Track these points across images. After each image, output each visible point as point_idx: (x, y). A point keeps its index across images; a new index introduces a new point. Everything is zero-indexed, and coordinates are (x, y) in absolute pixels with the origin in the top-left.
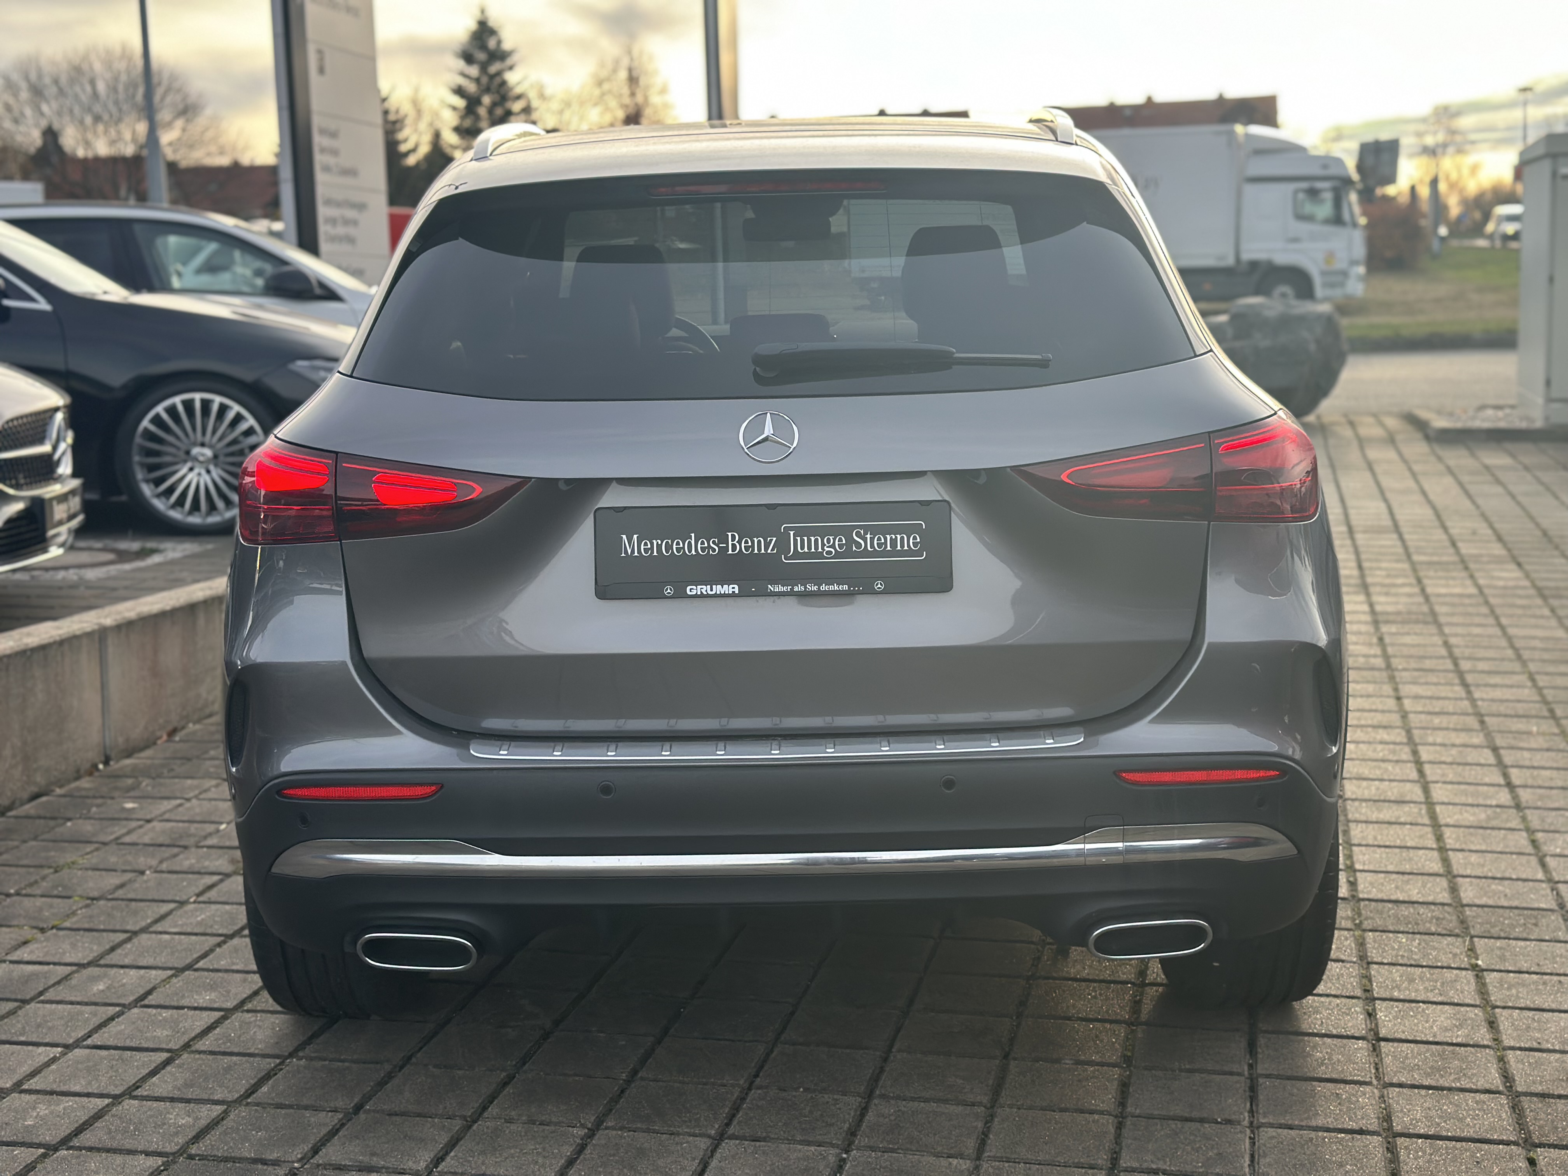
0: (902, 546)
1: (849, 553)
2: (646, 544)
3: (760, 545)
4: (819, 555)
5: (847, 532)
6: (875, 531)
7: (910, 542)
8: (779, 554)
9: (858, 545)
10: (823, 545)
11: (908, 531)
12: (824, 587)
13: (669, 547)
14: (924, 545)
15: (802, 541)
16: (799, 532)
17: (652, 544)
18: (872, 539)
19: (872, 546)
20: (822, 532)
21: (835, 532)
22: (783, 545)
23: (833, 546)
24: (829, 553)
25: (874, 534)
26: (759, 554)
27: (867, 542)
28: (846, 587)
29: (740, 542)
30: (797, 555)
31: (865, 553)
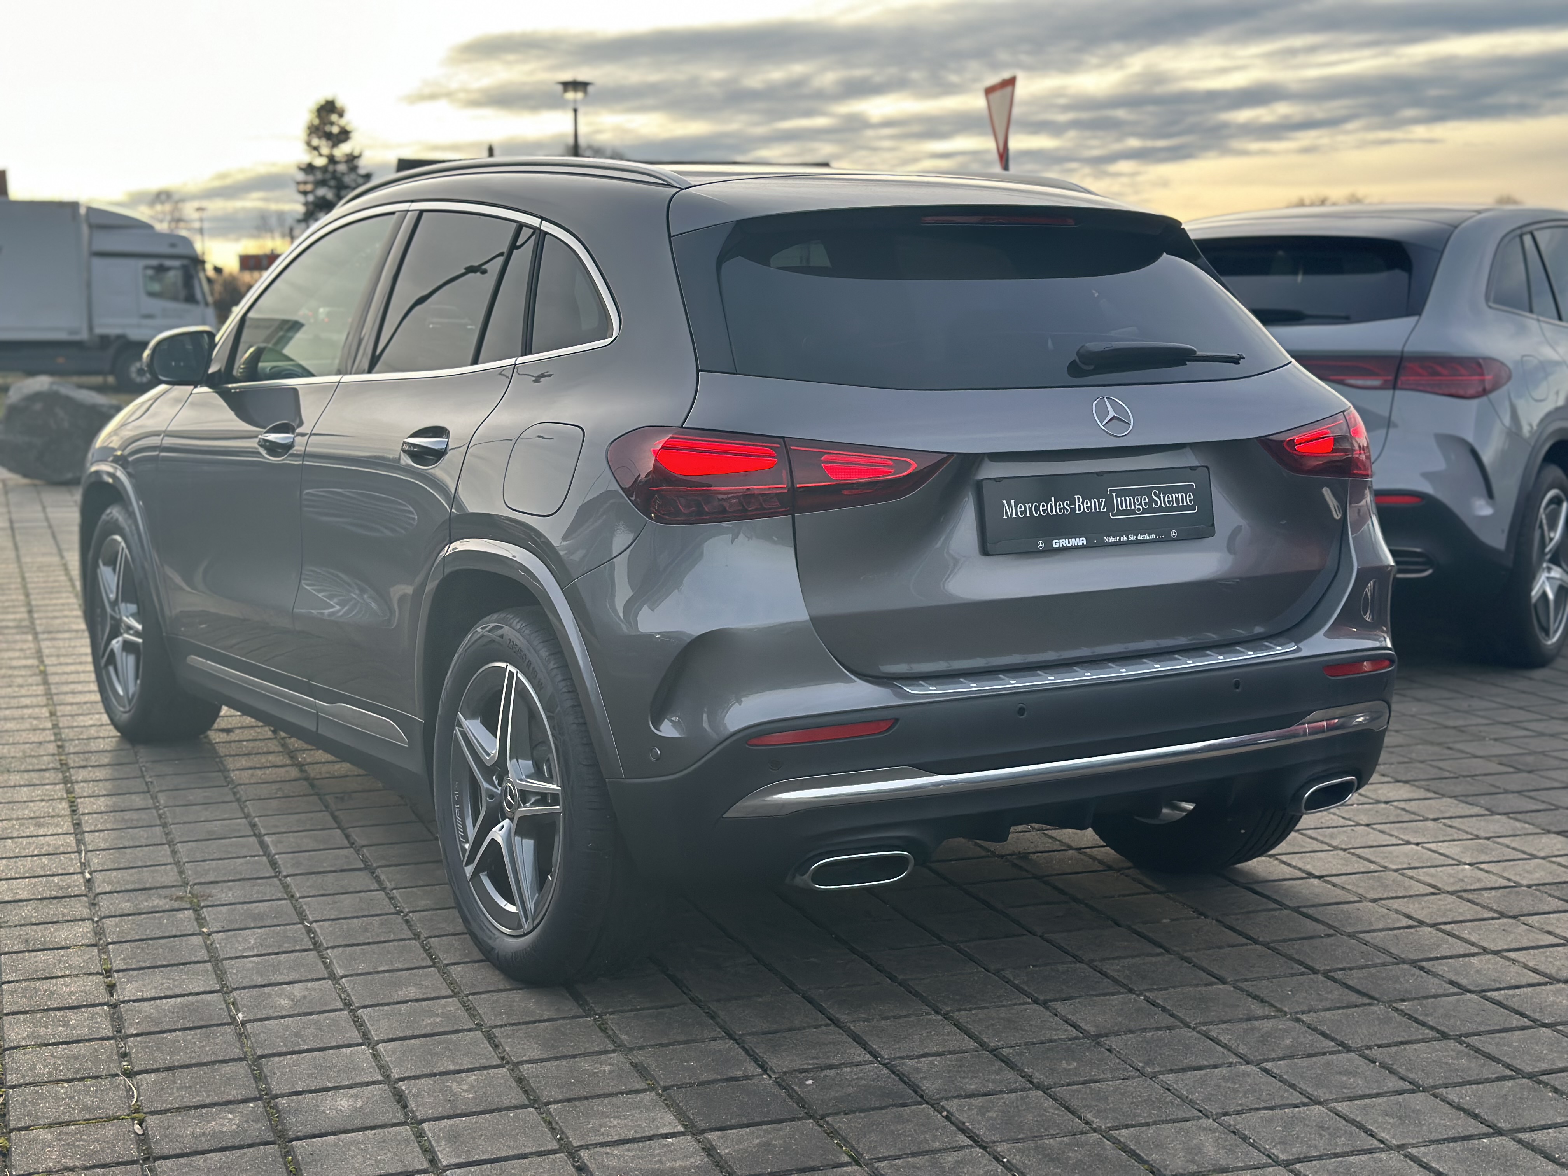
0: (1183, 502)
1: (1151, 510)
2: (1021, 508)
3: (1096, 505)
4: (1132, 512)
5: (1147, 492)
6: (1166, 491)
7: (1187, 499)
8: (1107, 513)
9: (1156, 503)
10: (1135, 504)
11: (1185, 490)
12: (1140, 537)
13: (1037, 509)
14: (1195, 500)
15: (1121, 501)
16: (1120, 494)
17: (1025, 507)
18: (1164, 498)
19: (1165, 503)
20: (1134, 493)
21: (1141, 493)
22: (1109, 505)
23: (1140, 504)
24: (1139, 509)
25: (1165, 494)
26: (1096, 512)
27: (1162, 500)
28: (1154, 536)
29: (1083, 503)
30: (1119, 512)
31: (1161, 509)
